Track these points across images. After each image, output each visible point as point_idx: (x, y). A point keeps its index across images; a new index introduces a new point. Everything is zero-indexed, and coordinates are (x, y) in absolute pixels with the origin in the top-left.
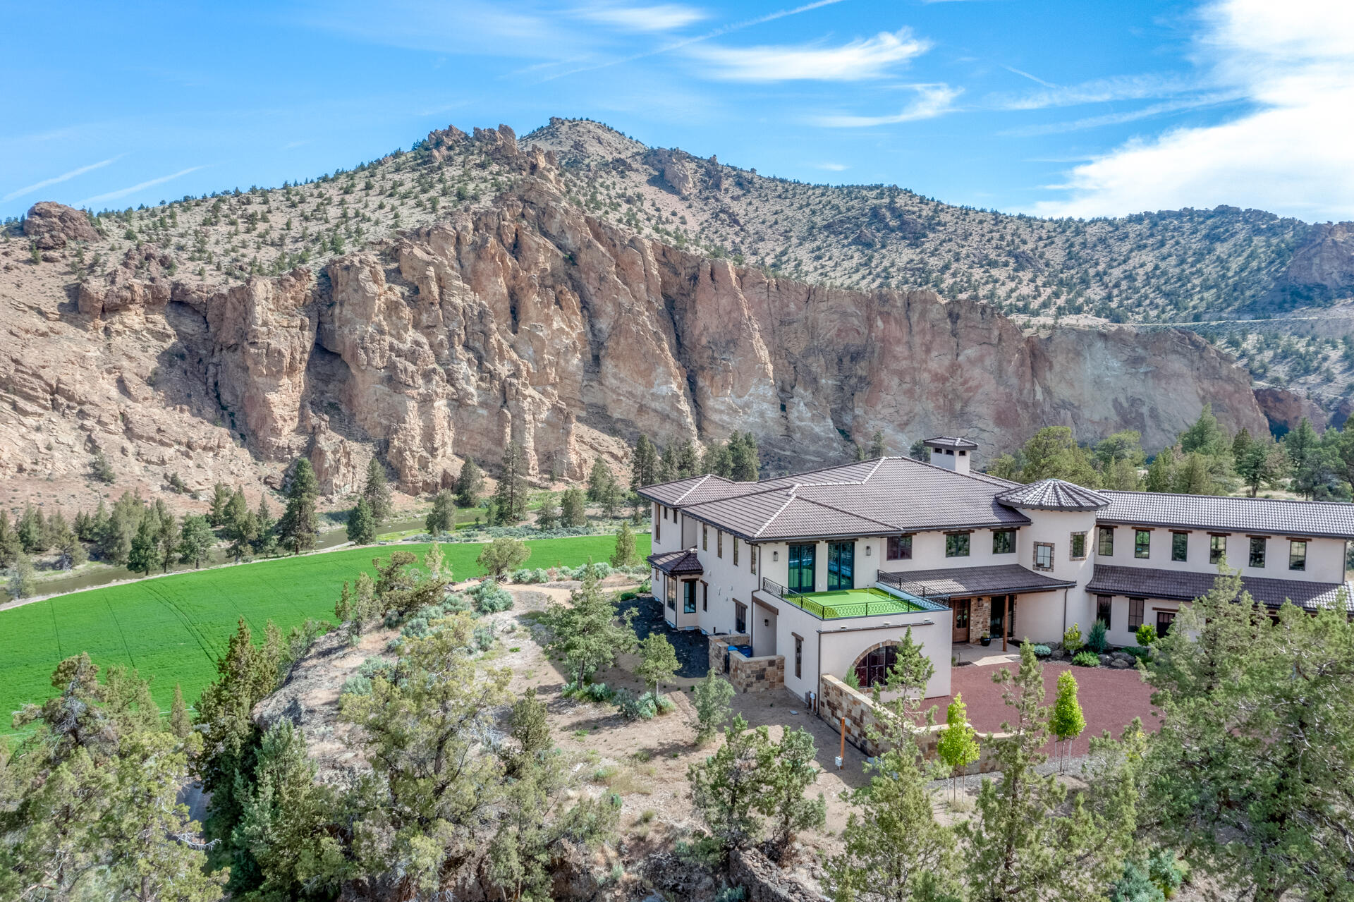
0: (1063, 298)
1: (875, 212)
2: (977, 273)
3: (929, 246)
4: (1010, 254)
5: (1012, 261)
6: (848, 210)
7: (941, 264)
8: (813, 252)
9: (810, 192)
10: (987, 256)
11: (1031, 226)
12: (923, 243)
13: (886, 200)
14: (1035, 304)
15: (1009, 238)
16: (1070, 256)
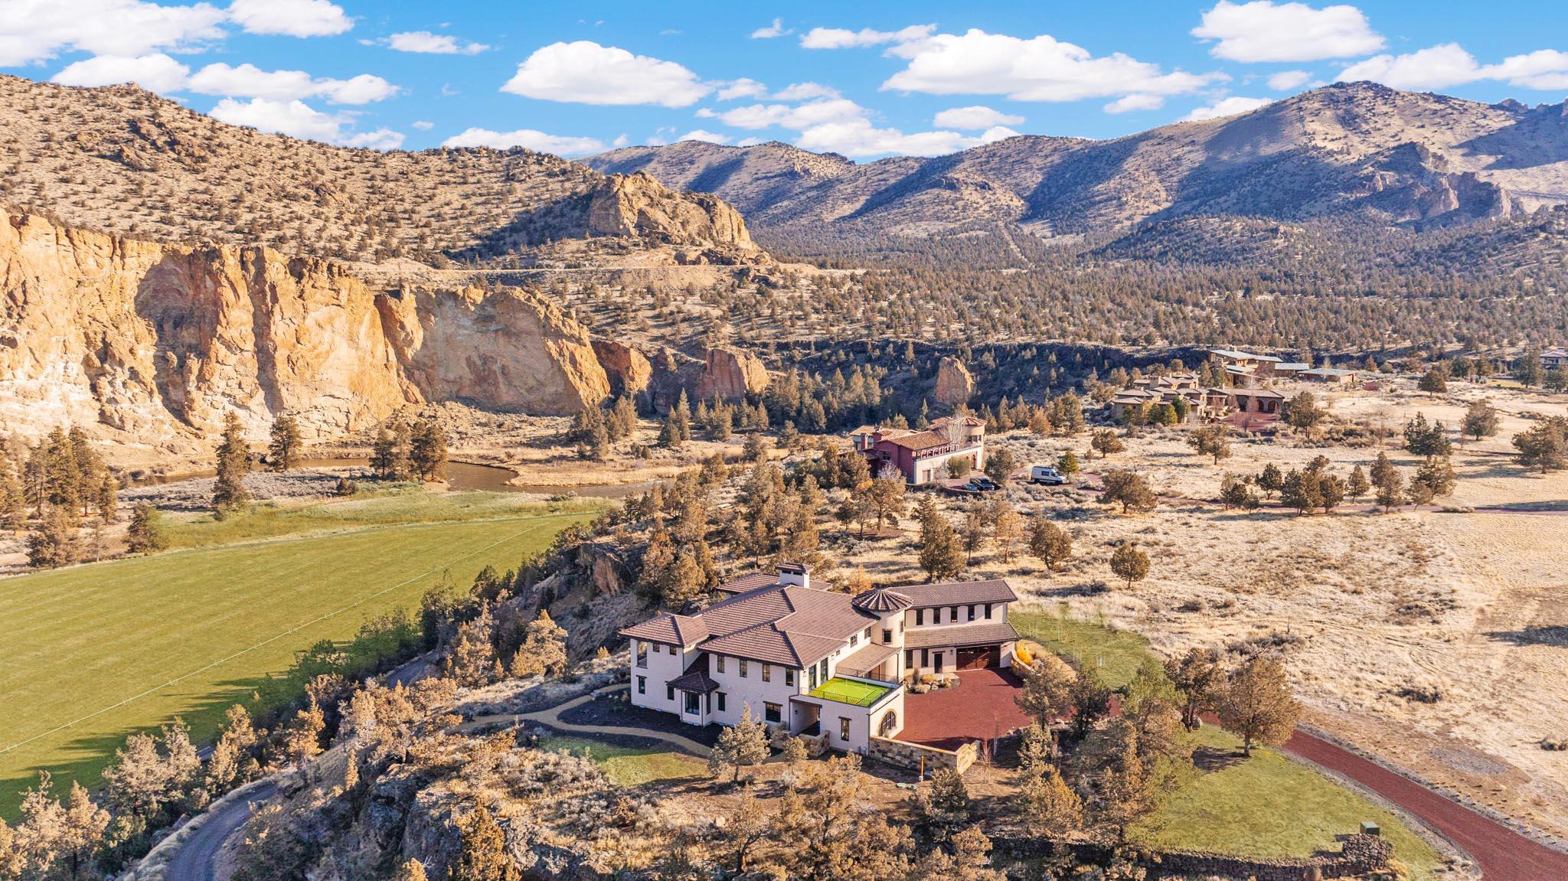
0: (377, 239)
1: (134, 126)
2: (278, 209)
3: (212, 173)
4: (308, 185)
5: (312, 194)
6: (96, 120)
7: (230, 196)
8: (55, 171)
9: (35, 91)
10: (283, 188)
11: (324, 153)
12: (204, 170)
13: (145, 112)
14: (351, 246)
15: (303, 166)
16: (373, 190)
